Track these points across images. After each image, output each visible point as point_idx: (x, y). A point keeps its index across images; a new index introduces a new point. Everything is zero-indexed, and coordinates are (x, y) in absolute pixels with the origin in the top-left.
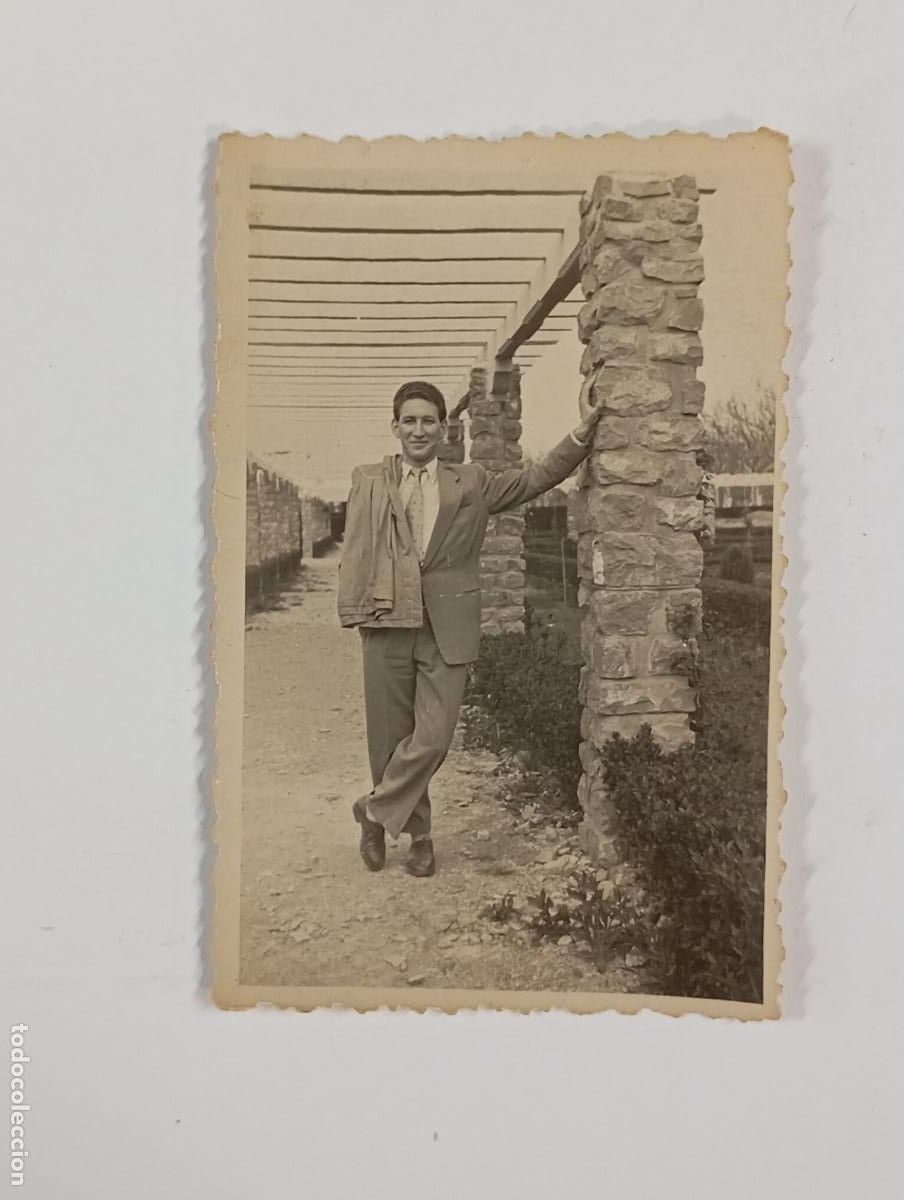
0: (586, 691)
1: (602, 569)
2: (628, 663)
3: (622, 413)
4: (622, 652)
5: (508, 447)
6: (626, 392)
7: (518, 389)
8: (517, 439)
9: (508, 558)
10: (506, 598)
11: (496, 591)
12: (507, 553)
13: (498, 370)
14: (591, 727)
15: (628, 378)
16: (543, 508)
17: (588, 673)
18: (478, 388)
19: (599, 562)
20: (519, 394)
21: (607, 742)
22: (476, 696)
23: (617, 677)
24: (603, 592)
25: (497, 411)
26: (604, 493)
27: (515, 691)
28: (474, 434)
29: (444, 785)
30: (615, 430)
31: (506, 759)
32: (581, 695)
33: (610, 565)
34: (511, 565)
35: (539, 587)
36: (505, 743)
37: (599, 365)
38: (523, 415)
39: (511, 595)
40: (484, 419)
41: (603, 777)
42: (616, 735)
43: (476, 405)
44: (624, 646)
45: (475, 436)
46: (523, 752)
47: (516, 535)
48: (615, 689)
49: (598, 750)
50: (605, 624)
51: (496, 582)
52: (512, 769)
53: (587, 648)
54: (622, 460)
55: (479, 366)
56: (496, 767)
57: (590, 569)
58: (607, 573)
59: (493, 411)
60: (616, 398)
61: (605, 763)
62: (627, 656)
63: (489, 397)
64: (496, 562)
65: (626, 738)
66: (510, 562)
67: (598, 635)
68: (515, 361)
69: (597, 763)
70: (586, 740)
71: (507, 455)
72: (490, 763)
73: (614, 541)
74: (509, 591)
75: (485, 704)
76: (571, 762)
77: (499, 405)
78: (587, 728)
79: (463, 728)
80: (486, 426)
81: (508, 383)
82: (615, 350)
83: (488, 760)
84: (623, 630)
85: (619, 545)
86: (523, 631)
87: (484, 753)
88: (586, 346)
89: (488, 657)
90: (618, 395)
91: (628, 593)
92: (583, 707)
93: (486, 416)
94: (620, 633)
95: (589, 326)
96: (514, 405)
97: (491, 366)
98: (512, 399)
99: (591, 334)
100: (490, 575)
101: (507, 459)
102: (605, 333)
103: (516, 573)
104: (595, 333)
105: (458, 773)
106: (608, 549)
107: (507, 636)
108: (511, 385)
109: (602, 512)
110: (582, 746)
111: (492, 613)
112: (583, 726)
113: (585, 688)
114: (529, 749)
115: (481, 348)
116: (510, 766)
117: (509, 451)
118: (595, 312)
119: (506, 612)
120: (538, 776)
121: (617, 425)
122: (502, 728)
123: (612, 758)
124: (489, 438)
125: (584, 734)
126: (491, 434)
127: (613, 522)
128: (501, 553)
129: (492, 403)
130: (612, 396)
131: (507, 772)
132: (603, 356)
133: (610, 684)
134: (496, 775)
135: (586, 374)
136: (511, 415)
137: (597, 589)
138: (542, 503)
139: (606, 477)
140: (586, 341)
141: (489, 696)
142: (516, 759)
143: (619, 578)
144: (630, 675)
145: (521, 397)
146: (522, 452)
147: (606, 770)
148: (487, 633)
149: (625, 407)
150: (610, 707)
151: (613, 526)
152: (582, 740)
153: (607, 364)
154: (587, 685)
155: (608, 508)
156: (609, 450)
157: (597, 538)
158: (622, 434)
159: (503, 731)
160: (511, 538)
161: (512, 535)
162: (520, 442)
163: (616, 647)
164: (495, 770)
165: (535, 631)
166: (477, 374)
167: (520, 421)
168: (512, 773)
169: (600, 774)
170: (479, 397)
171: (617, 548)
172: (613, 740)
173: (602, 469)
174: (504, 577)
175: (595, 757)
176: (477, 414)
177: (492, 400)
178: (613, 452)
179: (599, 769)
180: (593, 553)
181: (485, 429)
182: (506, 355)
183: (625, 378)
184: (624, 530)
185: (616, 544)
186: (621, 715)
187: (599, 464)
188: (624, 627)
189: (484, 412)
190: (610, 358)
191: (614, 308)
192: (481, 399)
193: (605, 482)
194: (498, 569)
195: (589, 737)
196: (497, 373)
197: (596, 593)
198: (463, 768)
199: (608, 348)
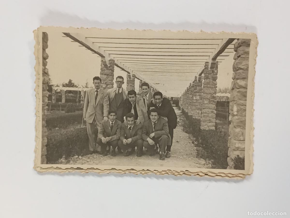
0: (230, 143)
1: (236, 110)
2: (242, 136)
3: (244, 69)
4: (241, 133)
5: (213, 82)
6: (246, 64)
7: (217, 67)
8: (216, 80)
9: (211, 110)
10: (210, 120)
11: (208, 118)
12: (211, 109)
13: (212, 62)
14: (231, 153)
15: (247, 60)
16: (223, 101)
17: (231, 139)
18: (207, 67)
19: (235, 109)
20: (217, 68)
21: (235, 157)
22: (201, 145)
23: (239, 140)
24: (236, 117)
25: (211, 73)
26: (238, 90)
27: (211, 144)
28: (205, 78)
29: (190, 165)
30: (242, 74)
31: (208, 161)
32: (229, 144)
33: (238, 109)
34: (212, 112)
35: (220, 121)
36: (208, 157)
37: (239, 57)
38: (218, 74)
39: (212, 120)
40: (207, 75)
41: (234, 167)
42: (238, 156)
43: (205, 71)
44: (242, 132)
45: (205, 79)
46: (212, 160)
47: (214, 104)
48: (238, 143)
49: (233, 159)
50: (236, 125)
51: (208, 116)
52: (209, 164)
53: (231, 132)
54: (244, 82)
55: (207, 61)
56: (204, 163)
57: (232, 110)
58: (237, 111)
59: (210, 72)
60: (243, 65)
61: (234, 163)
62: (242, 134)
63: (209, 69)
64: (208, 111)
65: (241, 157)
66: (212, 111)
67: (234, 128)
68: (217, 60)
69: (232, 163)
70: (230, 157)
71: (213, 84)
72: (203, 162)
73: (240, 103)
74: (211, 119)
75: (203, 147)
76: (225, 162)
77: (212, 71)
78: (230, 153)
79: (196, 152)
80: (208, 76)
81: (214, 66)
82: (243, 53)
83: (202, 161)
84: (241, 127)
85: (241, 104)
86: (214, 129)
87: (202, 159)
88: (236, 52)
89: (204, 135)
90: (244, 64)
91: (244, 117)
92: (229, 148)
93: (208, 74)
94: (240, 128)
95: (237, 47)
96: (216, 71)
97: (210, 61)
98: (215, 70)
99: (237, 49)
100: (207, 114)
101: (213, 85)
102: (241, 48)
103: (213, 114)
104: (238, 48)
105: (194, 163)
106: (238, 105)
107: (210, 130)
108: (215, 66)
109: (237, 95)
110: (228, 158)
111: (206, 124)
112: (229, 153)
113: (230, 142)
114: (214, 159)
115: (208, 57)
116: (208, 163)
117: (214, 83)
118: (239, 43)
119: (210, 124)
120: (216, 166)
121: (243, 73)
122: (207, 153)
123: (237, 162)
124: (208, 79)
125: (229, 155)
126: (209, 78)
127: (240, 98)
128: (210, 109)
129: (210, 71)
130: (242, 65)
131: (207, 165)
132: (240, 54)
133: (237, 141)
134: (204, 165)
135: (235, 59)
136: (215, 74)
137: (234, 116)
138: (223, 100)
139: (239, 86)
140: (236, 51)
141: (204, 145)
142: (210, 162)
143: (241, 113)
144: (243, 140)
145: (218, 69)
146: (217, 83)
147: (234, 165)
148: (205, 129)
149: (246, 68)
150: (237, 148)
151: (240, 99)
152: (228, 157)
153: (242, 56)
154: (230, 141)
155: (239, 94)
156: (240, 79)
157: (235, 102)
158: (244, 75)
159: (207, 154)
160: (213, 105)
161: (213, 104)
162: (217, 81)
163: (239, 131)
164: (204, 164)
165: (218, 130)
166: (206, 63)
167: (217, 75)
168: (209, 165)
169: (233, 166)
170: (207, 69)
171: (241, 105)
172: (237, 157)
173: (238, 84)
174: (210, 115)
175: (232, 161)
176: (206, 73)
177: (210, 70)
178: (241, 80)
179: (233, 165)
180: (234, 106)
181: (208, 77)
182: (214, 59)
183: (246, 60)
184: (243, 100)
185: (240, 104)
186: (240, 150)
187: (237, 82)
188: (242, 126)
189: (208, 73)
190: (242, 55)
191: (245, 42)
192: (207, 70)
193: (238, 87)
194: (209, 113)
195: (230, 156)
196: (212, 63)
197: (234, 117)
198: (196, 162)
199: (242, 52)
